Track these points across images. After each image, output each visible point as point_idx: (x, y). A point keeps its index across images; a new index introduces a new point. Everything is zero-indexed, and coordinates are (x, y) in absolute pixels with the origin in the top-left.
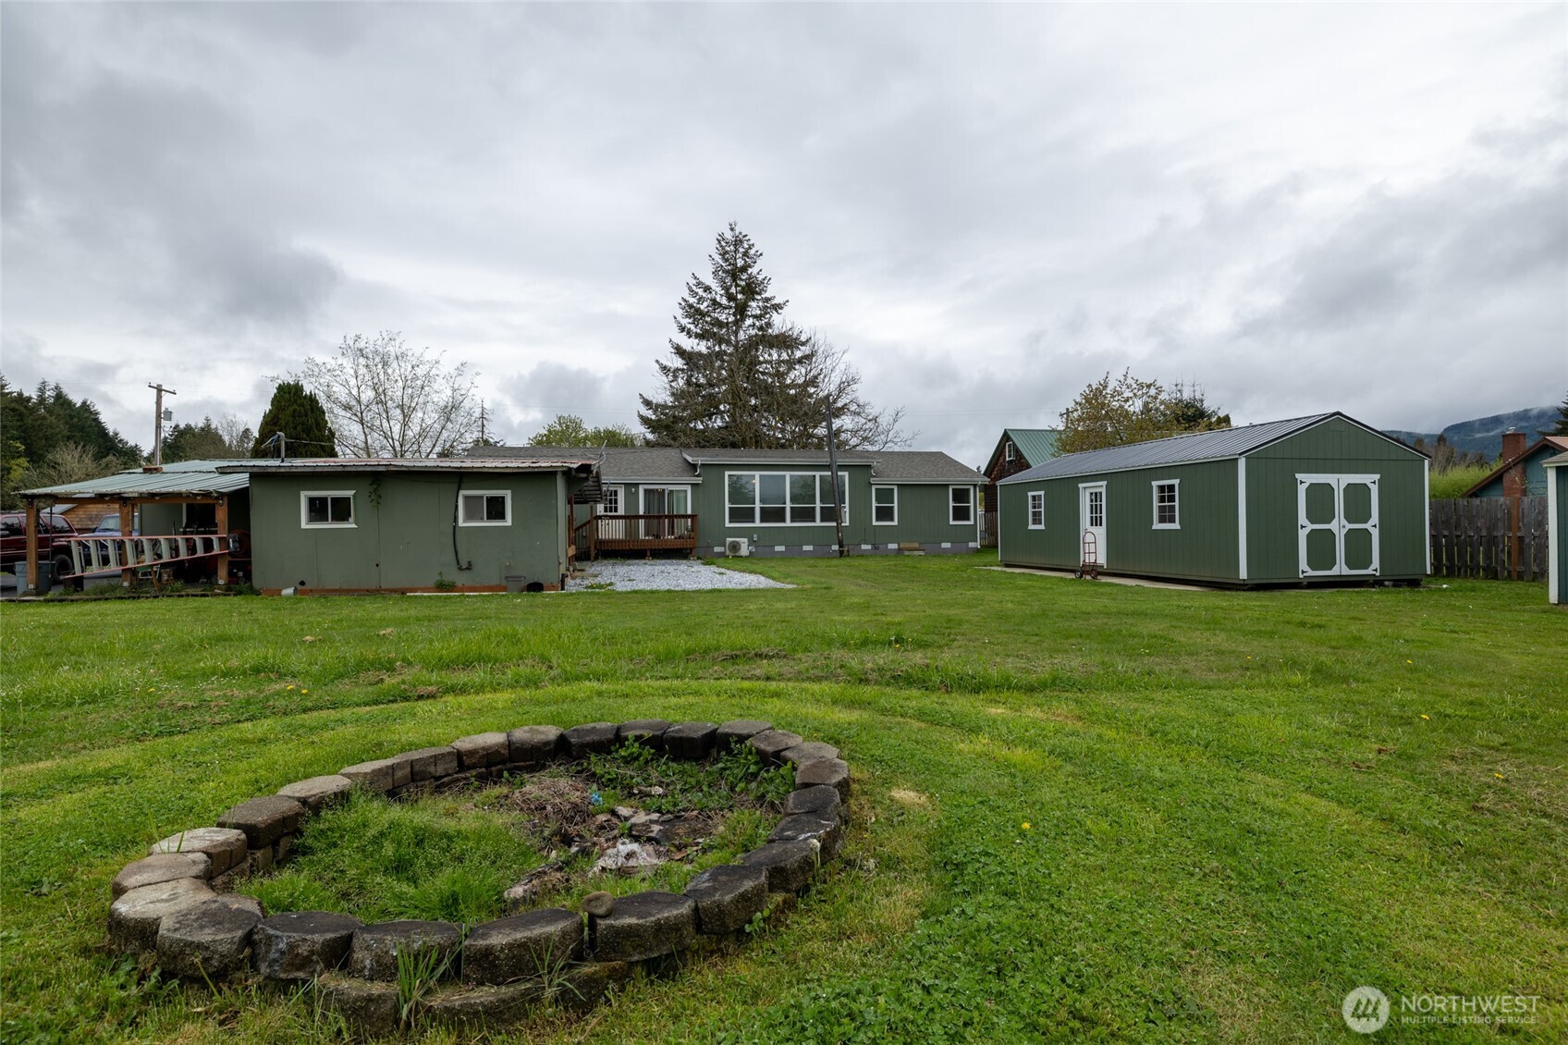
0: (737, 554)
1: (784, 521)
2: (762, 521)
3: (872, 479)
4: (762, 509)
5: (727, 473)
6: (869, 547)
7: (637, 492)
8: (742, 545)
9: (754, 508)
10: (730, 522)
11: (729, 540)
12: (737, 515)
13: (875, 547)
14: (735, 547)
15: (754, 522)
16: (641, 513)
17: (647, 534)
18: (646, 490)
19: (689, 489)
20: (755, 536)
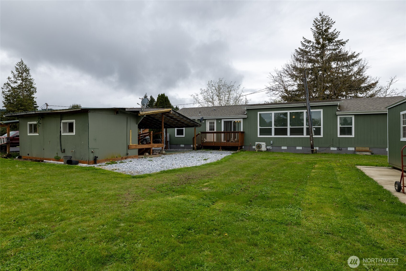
0: (260, 150)
1: (286, 134)
2: (275, 134)
3: (337, 112)
4: (275, 129)
5: (259, 113)
6: (336, 149)
7: (221, 123)
8: (262, 146)
9: (271, 128)
10: (260, 135)
11: (257, 143)
12: (263, 132)
13: (339, 149)
14: (259, 146)
15: (271, 135)
16: (223, 131)
17: (225, 140)
18: (224, 122)
19: (242, 120)
20: (272, 141)
